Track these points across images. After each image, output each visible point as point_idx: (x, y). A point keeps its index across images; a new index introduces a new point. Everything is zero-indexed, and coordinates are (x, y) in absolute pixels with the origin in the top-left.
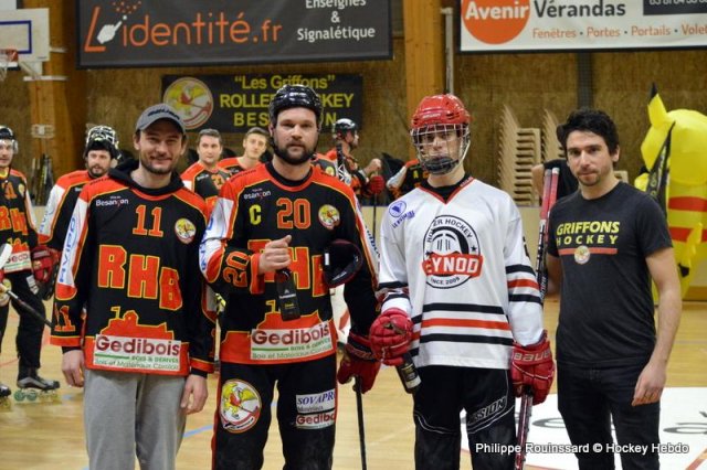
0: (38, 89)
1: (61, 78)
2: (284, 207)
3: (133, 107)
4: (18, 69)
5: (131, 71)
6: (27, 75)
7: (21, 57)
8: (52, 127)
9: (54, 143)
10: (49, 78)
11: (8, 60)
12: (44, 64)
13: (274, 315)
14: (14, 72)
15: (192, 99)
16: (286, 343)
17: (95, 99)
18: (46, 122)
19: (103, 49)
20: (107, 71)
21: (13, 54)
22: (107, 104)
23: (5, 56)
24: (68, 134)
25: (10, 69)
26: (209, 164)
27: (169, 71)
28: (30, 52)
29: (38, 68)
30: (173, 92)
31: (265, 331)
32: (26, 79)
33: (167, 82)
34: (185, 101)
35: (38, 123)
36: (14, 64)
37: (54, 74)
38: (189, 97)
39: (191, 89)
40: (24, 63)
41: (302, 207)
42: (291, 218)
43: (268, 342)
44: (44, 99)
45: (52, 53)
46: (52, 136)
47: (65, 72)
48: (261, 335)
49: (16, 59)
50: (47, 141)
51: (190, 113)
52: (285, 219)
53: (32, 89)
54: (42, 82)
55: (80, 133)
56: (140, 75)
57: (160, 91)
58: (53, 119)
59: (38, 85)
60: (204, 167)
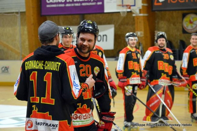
0: (138, 19)
1: (146, 15)
2: (82, 68)
3: (172, 25)
4: (131, 12)
5: (171, 12)
6: (134, 14)
7: (132, 8)
8: (142, 32)
9: (143, 38)
10: (142, 15)
11: (127, 8)
12: (140, 10)
13: (80, 108)
14: (130, 13)
15: (193, 22)
16: (84, 119)
17: (158, 22)
18: (141, 30)
19: (161, 4)
20: (163, 12)
21: (129, 6)
22: (163, 24)
23: (126, 7)
24: (149, 35)
25: (128, 12)
26: (194, 46)
27: (185, 12)
28: (135, 5)
29: (138, 11)
30: (186, 19)
31: (77, 114)
32: (134, 15)
33: (184, 16)
34: (191, 22)
35: (138, 31)
36: (129, 10)
37: (144, 13)
38: (192, 21)
39: (193, 18)
40: (133, 10)
41: (88, 68)
42: (85, 72)
43: (78, 118)
44: (140, 22)
45: (143, 6)
46: (142, 35)
47: (148, 12)
48: (76, 116)
49: (130, 8)
50: (141, 37)
51: (192, 27)
52: (83, 73)
53: (136, 19)
54: (139, 16)
55: (153, 35)
56: (175, 13)
57: (181, 19)
58: (143, 29)
59: (138, 17)
60: (193, 47)
